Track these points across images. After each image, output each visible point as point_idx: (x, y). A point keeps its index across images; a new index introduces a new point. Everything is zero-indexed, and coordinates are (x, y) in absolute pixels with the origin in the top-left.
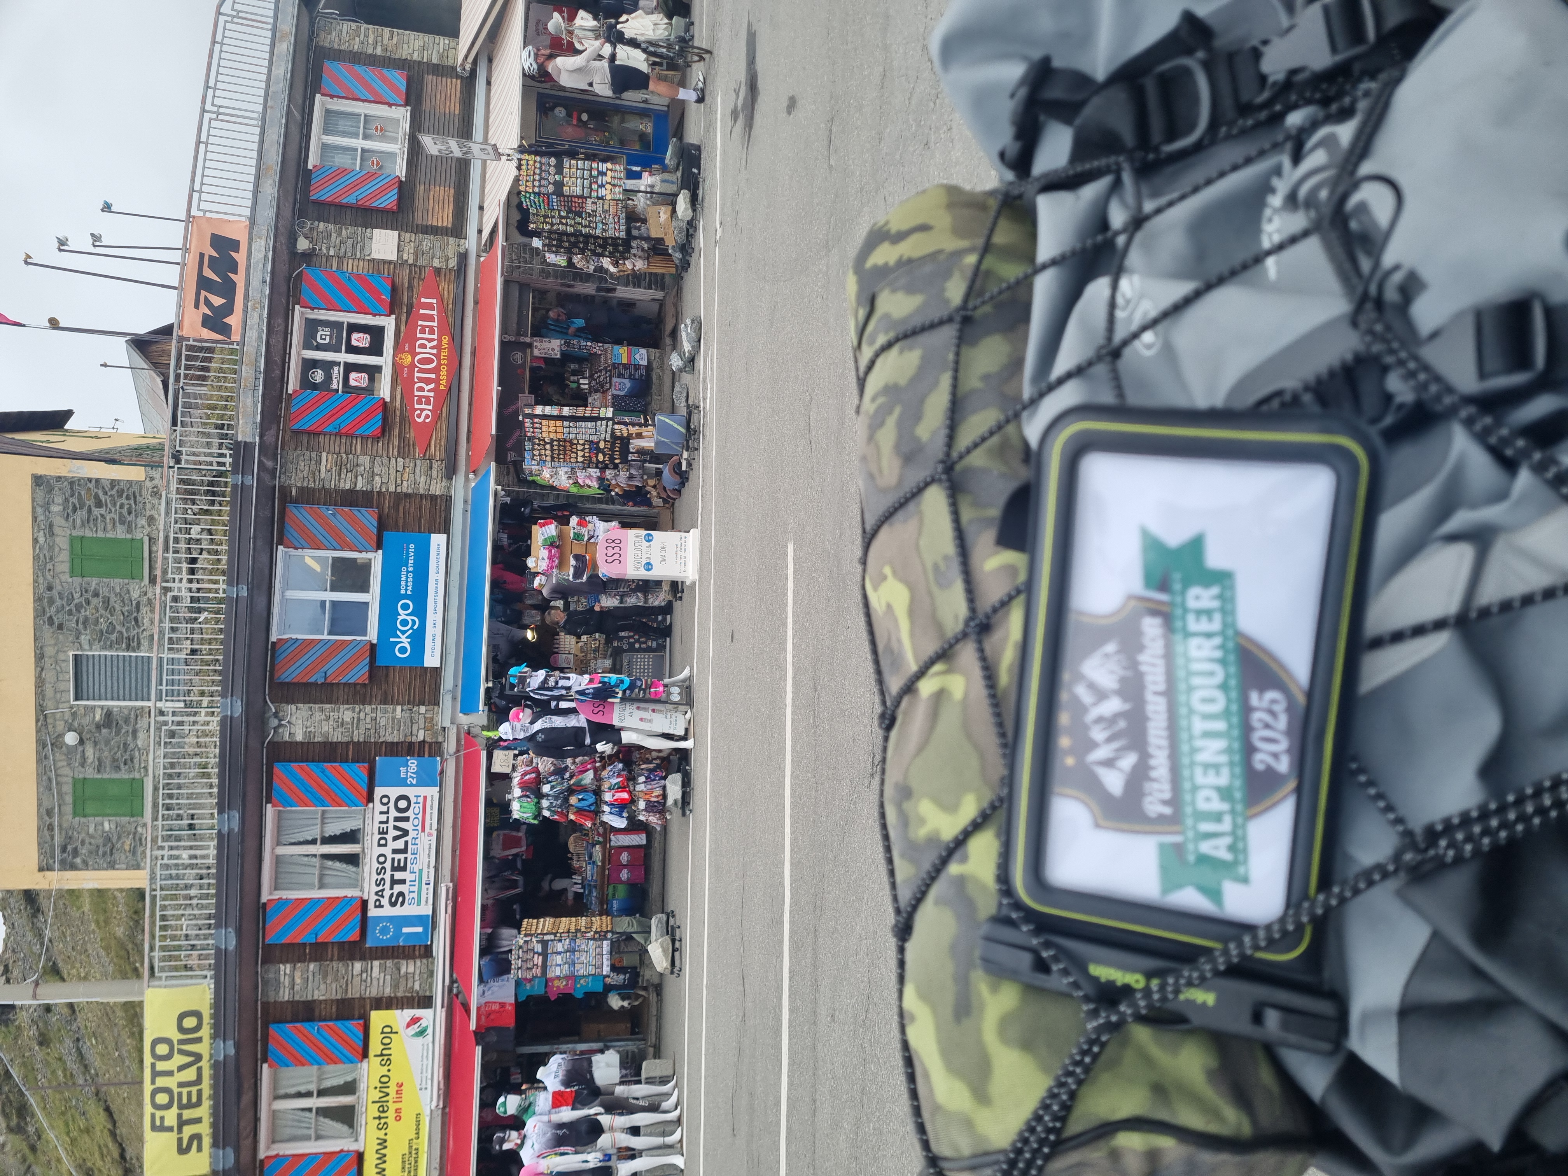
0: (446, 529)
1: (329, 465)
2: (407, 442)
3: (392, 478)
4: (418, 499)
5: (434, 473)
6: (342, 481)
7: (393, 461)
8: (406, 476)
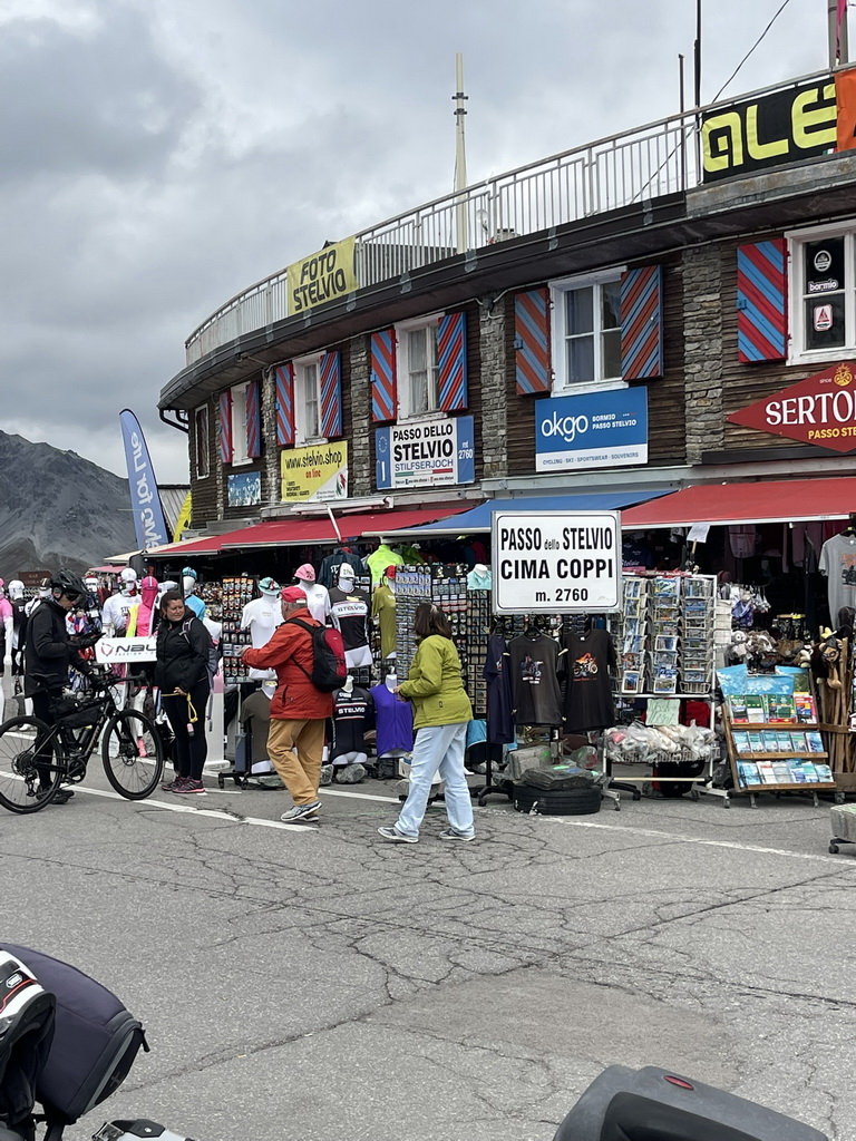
0: (654, 461)
1: (707, 304)
2: (742, 397)
3: (699, 386)
4: (681, 422)
5: (708, 438)
6: (692, 324)
7: (718, 383)
8: (702, 403)
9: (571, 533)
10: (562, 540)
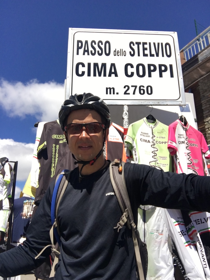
9: (136, 46)
10: (128, 50)
